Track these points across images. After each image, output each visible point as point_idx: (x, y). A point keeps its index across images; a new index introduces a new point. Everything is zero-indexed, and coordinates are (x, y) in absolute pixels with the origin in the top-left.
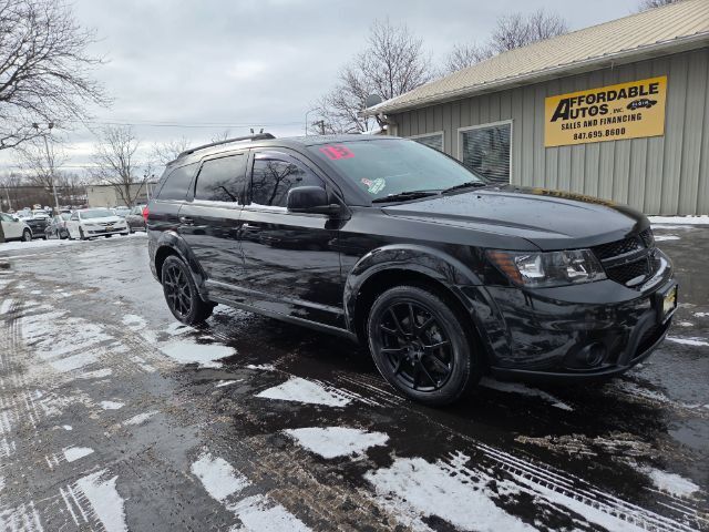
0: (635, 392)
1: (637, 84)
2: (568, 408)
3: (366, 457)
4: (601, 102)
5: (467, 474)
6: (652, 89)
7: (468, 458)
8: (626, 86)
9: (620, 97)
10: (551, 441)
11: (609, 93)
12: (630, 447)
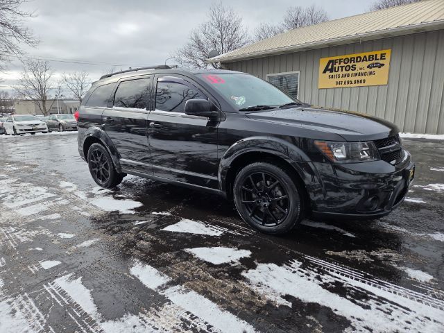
0: (389, 228)
1: (374, 53)
2: (353, 236)
3: (240, 263)
4: (352, 63)
5: (302, 272)
6: (382, 56)
7: (301, 263)
8: (367, 54)
9: (363, 60)
10: (347, 254)
11: (357, 58)
12: (391, 257)
